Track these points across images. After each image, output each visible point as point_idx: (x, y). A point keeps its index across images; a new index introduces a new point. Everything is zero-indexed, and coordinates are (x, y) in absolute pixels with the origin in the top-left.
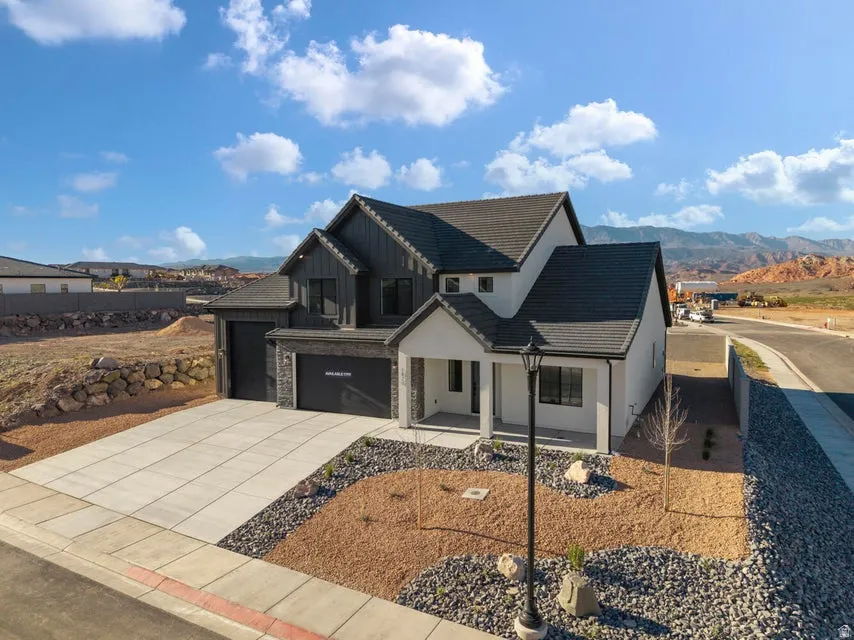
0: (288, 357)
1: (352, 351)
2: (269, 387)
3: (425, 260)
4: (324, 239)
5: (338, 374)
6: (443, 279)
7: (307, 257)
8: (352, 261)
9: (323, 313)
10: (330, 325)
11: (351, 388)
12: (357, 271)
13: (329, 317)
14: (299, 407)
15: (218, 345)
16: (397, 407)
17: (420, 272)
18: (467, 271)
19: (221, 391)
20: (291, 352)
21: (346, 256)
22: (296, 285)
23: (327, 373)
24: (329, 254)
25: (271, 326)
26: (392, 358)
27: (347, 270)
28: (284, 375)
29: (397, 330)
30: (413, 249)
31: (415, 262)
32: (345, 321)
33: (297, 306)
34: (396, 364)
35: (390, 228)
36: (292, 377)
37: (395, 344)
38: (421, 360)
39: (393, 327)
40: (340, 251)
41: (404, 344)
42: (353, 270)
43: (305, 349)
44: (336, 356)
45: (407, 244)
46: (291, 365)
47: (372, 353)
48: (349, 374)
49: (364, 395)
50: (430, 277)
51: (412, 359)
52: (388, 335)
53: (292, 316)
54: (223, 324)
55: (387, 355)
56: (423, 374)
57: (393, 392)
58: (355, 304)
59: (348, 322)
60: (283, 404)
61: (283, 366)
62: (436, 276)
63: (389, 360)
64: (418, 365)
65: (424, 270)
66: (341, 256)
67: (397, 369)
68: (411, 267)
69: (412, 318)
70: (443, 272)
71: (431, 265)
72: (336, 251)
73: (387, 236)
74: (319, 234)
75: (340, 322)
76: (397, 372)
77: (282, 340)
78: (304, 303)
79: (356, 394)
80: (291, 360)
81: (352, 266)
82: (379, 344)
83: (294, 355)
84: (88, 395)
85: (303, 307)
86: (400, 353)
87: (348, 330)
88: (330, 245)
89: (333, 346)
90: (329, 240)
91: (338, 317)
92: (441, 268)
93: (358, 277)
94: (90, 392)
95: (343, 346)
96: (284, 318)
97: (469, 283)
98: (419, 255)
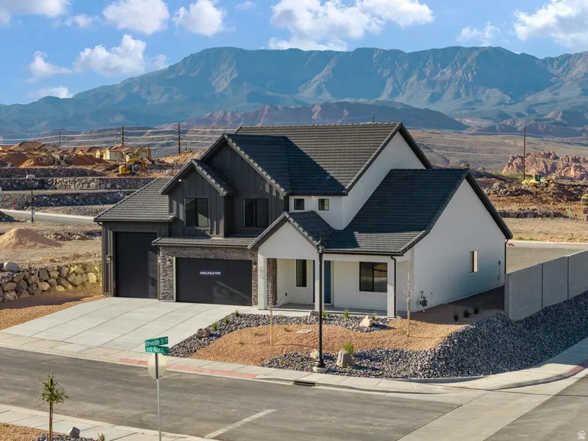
0: (169, 260)
1: (222, 255)
2: (150, 286)
3: (278, 186)
4: (200, 168)
5: (210, 273)
6: (292, 200)
7: (184, 181)
8: (222, 185)
9: (197, 225)
10: (203, 235)
11: (221, 284)
12: (225, 193)
13: (203, 229)
14: (178, 301)
15: (105, 251)
16: (256, 296)
17: (274, 194)
18: (310, 194)
19: (107, 291)
20: (172, 256)
21: (217, 181)
22: (175, 203)
23: (201, 273)
24: (203, 179)
25: (154, 236)
26: (252, 259)
27: (217, 192)
28: (166, 275)
29: (256, 239)
30: (269, 177)
31: (271, 187)
32: (215, 232)
33: (176, 220)
34: (256, 264)
35: (252, 161)
36: (172, 277)
37: (255, 248)
38: (275, 260)
39: (254, 237)
40: (213, 177)
41: (262, 248)
42: (223, 192)
43: (184, 254)
44: (209, 259)
45: (265, 173)
46: (172, 266)
47: (236, 256)
48: (219, 273)
49: (231, 289)
50: (282, 198)
51: (268, 259)
52: (250, 242)
53: (171, 228)
54: (110, 234)
55: (249, 257)
56: (276, 272)
57: (253, 285)
58: (223, 218)
59: (218, 233)
60: (165, 298)
61: (165, 267)
62: (287, 198)
63: (250, 261)
64: (272, 264)
65: (278, 193)
66: (213, 181)
67: (257, 267)
68: (267, 190)
69: (268, 230)
70: (292, 194)
71: (282, 190)
72: (209, 177)
73: (249, 166)
74: (196, 164)
75: (211, 233)
76: (257, 270)
77: (165, 247)
78: (182, 217)
79: (225, 288)
80: (172, 263)
81: (222, 189)
82: (243, 249)
83: (174, 258)
84: (4, 291)
85: (181, 221)
86: (259, 255)
87: (218, 239)
88: (205, 173)
89: (207, 251)
90: (204, 169)
91: (209, 228)
92: (290, 191)
93: (226, 197)
94: (5, 289)
95: (215, 251)
96: (165, 229)
97: (311, 203)
98: (273, 181)
